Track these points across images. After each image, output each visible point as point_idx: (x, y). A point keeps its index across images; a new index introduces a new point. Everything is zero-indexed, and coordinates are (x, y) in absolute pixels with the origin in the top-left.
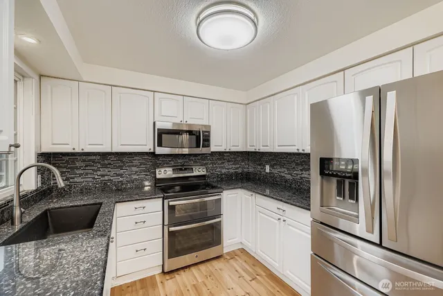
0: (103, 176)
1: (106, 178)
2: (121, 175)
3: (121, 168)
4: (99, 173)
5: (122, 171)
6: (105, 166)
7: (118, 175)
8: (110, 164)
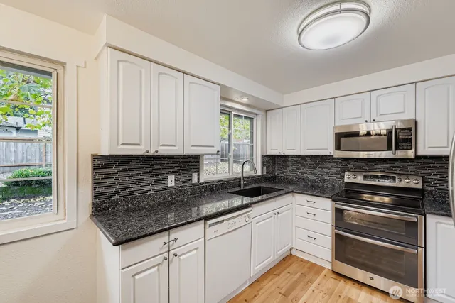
0: (302, 173)
1: (305, 175)
2: (315, 174)
3: (315, 168)
4: (300, 171)
5: (316, 171)
6: (304, 166)
7: (313, 174)
8: (307, 164)
